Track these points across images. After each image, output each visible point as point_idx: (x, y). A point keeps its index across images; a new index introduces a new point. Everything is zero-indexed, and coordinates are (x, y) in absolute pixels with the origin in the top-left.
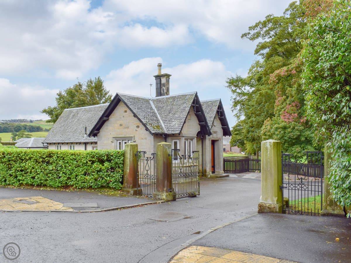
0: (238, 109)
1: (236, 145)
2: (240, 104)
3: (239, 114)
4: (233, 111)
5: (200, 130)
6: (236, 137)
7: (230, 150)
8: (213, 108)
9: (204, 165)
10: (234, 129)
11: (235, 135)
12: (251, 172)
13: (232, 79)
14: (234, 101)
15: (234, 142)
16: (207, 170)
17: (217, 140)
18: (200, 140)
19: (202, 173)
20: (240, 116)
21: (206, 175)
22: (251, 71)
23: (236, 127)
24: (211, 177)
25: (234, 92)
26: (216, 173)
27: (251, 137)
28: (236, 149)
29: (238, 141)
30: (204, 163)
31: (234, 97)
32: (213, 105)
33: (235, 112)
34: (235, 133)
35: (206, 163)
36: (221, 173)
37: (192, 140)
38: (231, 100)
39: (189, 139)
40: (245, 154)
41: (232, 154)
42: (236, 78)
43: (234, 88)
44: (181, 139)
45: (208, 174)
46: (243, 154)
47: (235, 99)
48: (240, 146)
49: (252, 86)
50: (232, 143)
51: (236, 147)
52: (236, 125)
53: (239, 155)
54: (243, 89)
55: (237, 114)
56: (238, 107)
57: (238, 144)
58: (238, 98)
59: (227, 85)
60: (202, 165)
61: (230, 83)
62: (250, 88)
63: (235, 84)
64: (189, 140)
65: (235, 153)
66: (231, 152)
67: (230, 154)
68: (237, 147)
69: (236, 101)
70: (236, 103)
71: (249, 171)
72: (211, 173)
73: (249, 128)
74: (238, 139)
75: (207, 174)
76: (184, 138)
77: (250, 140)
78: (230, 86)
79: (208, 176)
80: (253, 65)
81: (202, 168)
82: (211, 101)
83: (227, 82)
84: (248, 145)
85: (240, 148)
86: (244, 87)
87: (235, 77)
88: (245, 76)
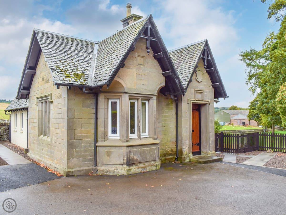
0: (253, 83)
1: (253, 119)
2: (255, 77)
3: (254, 87)
4: (247, 84)
5: (164, 84)
6: (253, 112)
7: (249, 124)
8: (194, 54)
9: (179, 142)
10: (251, 104)
11: (252, 110)
12: (261, 150)
13: (246, 52)
14: (248, 74)
15: (251, 116)
16: (183, 151)
17: (205, 104)
18: (172, 103)
19: (176, 155)
20: (255, 90)
21: (182, 158)
22: (266, 44)
23: (253, 102)
24: (190, 162)
25: (248, 65)
26: (203, 155)
27: (266, 108)
28: (253, 122)
29: (255, 116)
30: (179, 138)
31: (249, 70)
32: (196, 49)
33: (250, 86)
34: (253, 108)
35: (182, 139)
36: (210, 155)
37: (149, 100)
38: (245, 73)
39: (141, 98)
40: (263, 128)
41: (251, 127)
42: (250, 52)
43: (248, 62)
44: (123, 96)
45: (186, 156)
46: (261, 127)
47: (249, 72)
48: (257, 120)
49: (267, 59)
50: (250, 117)
51: (253, 121)
52: (253, 101)
53: (257, 128)
54: (258, 62)
55: (252, 87)
56: (253, 81)
57: (255, 118)
58: (252, 72)
59: (242, 58)
60: (175, 143)
61: (244, 56)
62: (265, 61)
63: (249, 57)
64: (140, 100)
65: (254, 126)
66: (250, 126)
67: (249, 127)
68: (255, 121)
69: (251, 75)
70: (251, 77)
71: (259, 150)
72: (191, 155)
73: (263, 99)
74: (255, 113)
75: (183, 156)
76: (127, 95)
77: (265, 112)
78: (243, 59)
79: (185, 160)
80: (267, 37)
81: (175, 147)
82: (193, 45)
83: (241, 55)
84: (263, 118)
85: (257, 122)
86: (258, 60)
87: (249, 50)
88: (259, 49)
